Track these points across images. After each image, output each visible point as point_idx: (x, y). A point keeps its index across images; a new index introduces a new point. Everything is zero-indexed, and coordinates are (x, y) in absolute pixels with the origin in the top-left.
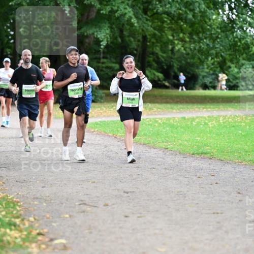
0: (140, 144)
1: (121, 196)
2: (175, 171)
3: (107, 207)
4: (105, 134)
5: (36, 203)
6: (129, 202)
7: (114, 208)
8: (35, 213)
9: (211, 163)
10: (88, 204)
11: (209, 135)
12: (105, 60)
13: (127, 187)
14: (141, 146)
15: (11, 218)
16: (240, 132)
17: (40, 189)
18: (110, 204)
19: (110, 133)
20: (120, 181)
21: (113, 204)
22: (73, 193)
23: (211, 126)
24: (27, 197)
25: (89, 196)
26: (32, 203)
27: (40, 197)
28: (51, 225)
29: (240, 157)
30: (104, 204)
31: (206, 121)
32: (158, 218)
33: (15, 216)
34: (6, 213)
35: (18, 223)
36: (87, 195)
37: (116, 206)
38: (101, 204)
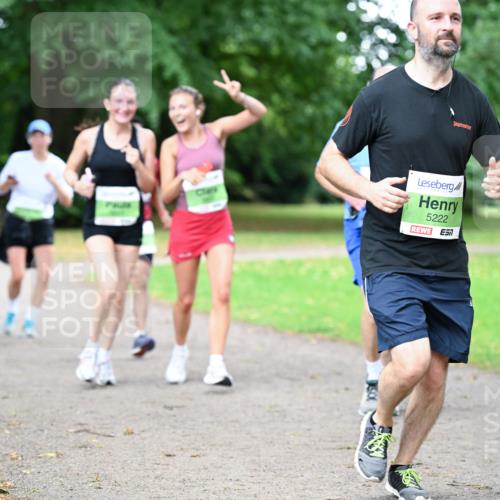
1: (158, 414)
3: (131, 436)
6: (174, 427)
7: (143, 439)
10: (92, 430)
11: (331, 294)
18: (136, 432)
20: (158, 386)
21: (143, 431)
22: (64, 409)
23: (335, 277)
25: (94, 415)
28: (21, 472)
30: (125, 430)
31: (327, 267)
32: (232, 457)
36: (92, 412)
37: (150, 434)
38: (119, 430)
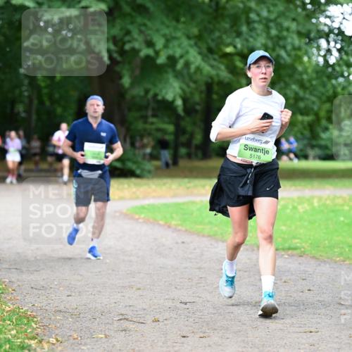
0: (203, 236)
1: (176, 308)
2: (252, 273)
3: (157, 323)
4: (154, 222)
5: (58, 317)
8: (57, 332)
9: (301, 262)
10: (130, 319)
11: (298, 223)
12: (154, 120)
13: (184, 296)
14: (205, 239)
15: (24, 339)
16: (342, 219)
17: (64, 298)
18: (161, 320)
19: (161, 220)
20: (176, 288)
21: (166, 320)
22: (110, 304)
23: (301, 210)
24: (46, 310)
25: (131, 308)
26: (53, 318)
27: (65, 310)
28: (80, 348)
29: (341, 254)
30: (153, 319)
31: (296, 204)
32: (228, 338)
33: (29, 335)
34: (17, 332)
35: (33, 345)
36: (130, 306)
37: (171, 322)
38: (149, 319)
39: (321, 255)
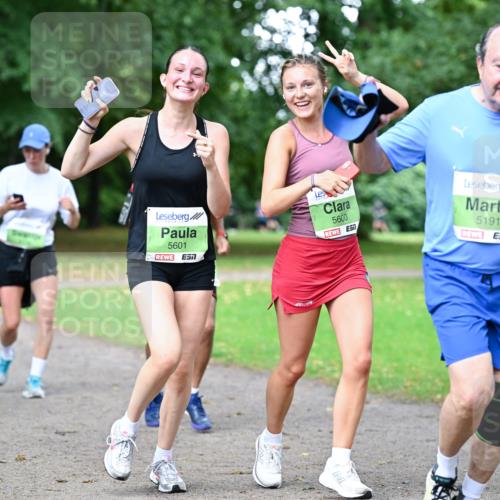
1: (50, 441)
3: (22, 462)
6: (66, 453)
7: (35, 465)
9: (227, 374)
13: (62, 423)
14: (90, 342)
18: (28, 457)
20: (50, 412)
23: (228, 302)
30: (16, 456)
37: (42, 460)
38: (11, 457)
39: (255, 365)
